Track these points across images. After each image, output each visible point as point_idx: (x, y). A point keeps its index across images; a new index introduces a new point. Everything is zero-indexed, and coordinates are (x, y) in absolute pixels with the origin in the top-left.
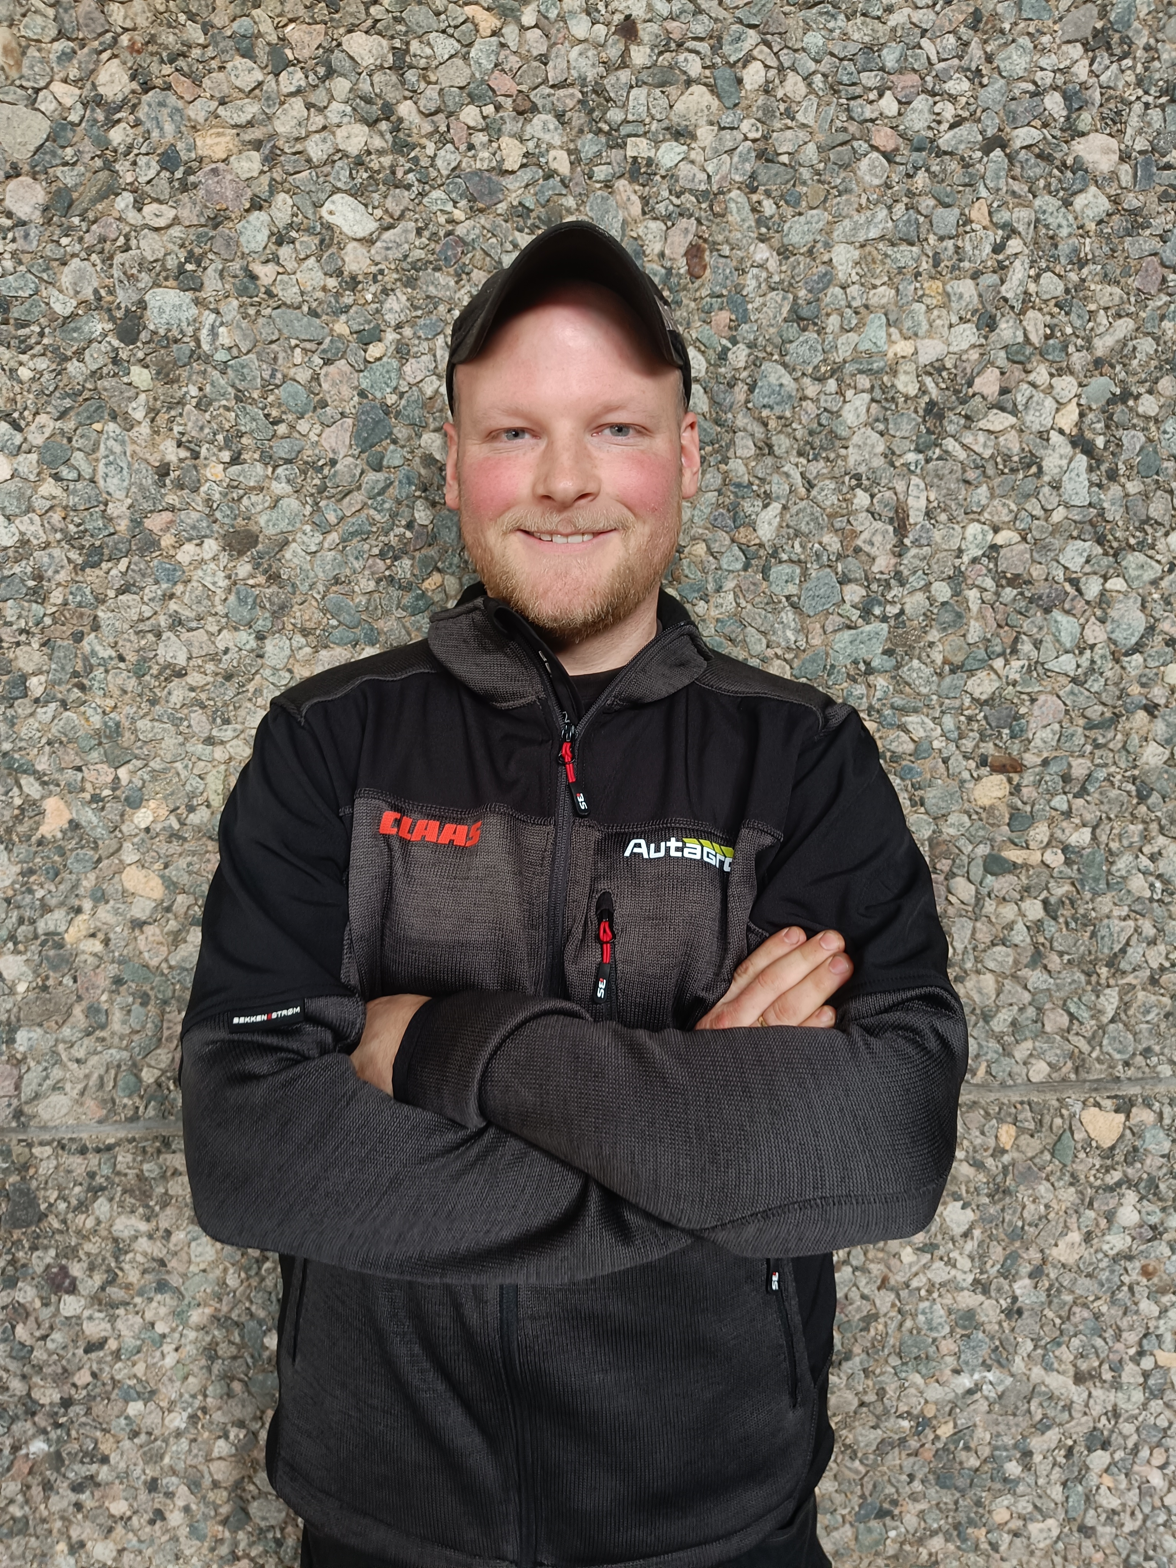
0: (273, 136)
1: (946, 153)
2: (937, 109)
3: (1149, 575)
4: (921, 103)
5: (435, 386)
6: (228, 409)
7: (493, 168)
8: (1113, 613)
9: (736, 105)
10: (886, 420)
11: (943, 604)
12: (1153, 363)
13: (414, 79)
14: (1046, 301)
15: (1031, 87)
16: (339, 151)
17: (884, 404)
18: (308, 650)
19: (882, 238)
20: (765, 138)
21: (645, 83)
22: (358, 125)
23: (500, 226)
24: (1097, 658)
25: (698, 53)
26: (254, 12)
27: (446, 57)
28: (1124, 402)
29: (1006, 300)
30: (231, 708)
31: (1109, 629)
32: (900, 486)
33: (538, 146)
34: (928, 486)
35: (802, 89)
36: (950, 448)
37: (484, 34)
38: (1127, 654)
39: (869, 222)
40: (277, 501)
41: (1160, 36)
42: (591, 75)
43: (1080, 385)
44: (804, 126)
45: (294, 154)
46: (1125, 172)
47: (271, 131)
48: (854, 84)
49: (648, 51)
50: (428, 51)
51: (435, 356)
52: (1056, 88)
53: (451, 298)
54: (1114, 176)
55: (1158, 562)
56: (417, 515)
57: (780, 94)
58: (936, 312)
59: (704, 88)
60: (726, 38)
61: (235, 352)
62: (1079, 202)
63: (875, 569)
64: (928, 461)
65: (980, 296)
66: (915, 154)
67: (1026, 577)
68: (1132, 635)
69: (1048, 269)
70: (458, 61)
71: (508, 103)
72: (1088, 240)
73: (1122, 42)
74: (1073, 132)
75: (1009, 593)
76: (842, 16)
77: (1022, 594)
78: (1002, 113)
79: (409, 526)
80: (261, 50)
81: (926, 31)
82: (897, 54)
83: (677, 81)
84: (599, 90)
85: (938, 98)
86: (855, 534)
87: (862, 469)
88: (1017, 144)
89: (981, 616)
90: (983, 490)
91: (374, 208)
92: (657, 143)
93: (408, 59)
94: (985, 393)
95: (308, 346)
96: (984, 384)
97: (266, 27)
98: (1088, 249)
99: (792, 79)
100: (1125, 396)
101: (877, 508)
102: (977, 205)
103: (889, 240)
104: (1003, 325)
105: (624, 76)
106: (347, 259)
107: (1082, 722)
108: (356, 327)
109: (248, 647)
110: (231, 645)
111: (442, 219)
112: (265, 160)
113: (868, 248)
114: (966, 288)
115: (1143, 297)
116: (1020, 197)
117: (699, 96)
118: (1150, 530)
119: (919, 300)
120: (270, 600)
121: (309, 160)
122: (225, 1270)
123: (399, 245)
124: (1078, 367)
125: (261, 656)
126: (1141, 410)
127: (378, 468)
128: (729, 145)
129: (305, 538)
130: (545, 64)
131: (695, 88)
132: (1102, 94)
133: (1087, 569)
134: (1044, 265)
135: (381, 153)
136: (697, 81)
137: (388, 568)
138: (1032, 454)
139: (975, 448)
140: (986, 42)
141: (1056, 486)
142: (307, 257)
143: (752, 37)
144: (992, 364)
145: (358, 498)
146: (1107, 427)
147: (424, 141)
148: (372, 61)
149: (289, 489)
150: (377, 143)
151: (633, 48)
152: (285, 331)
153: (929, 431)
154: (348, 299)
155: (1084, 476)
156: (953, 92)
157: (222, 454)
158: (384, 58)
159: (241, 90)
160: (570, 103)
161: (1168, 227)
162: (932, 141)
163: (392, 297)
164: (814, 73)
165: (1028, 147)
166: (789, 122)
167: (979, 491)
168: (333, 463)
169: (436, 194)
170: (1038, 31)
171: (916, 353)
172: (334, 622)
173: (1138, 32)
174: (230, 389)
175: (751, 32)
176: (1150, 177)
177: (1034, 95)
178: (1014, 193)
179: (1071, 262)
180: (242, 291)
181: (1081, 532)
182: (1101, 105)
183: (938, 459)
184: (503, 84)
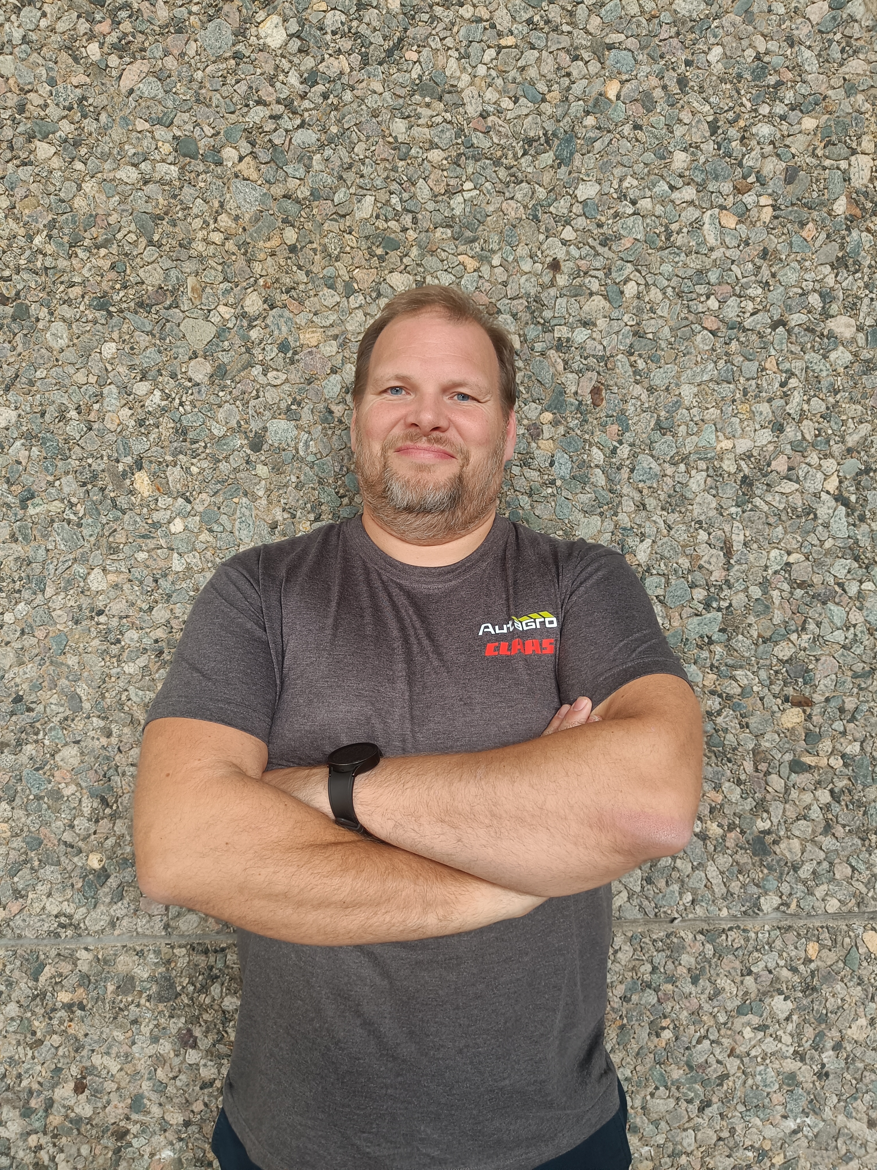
8: (867, 604)
11: (756, 600)
14: (814, 415)
19: (711, 380)
20: (638, 324)
24: (858, 633)
25: (597, 277)
29: (789, 414)
35: (660, 296)
39: (703, 371)
43: (839, 464)
52: (815, 291)
54: (854, 340)
57: (647, 300)
64: (743, 512)
67: (810, 582)
69: (815, 396)
73: (854, 263)
74: (826, 315)
75: (799, 593)
76: (683, 254)
86: (699, 558)
87: (702, 518)
88: (793, 324)
89: (781, 607)
99: (653, 290)
101: (713, 541)
107: (850, 673)
113: (703, 386)
117: (598, 302)
128: (617, 329)
131: (594, 297)
133: (849, 577)
136: (597, 294)
141: (826, 526)
143: (629, 267)
146: (857, 489)
153: (744, 494)
166: (652, 315)
171: (734, 447)
173: (864, 258)
175: (629, 265)
178: (792, 352)
179: (829, 392)
181: (844, 554)
183: (751, 510)
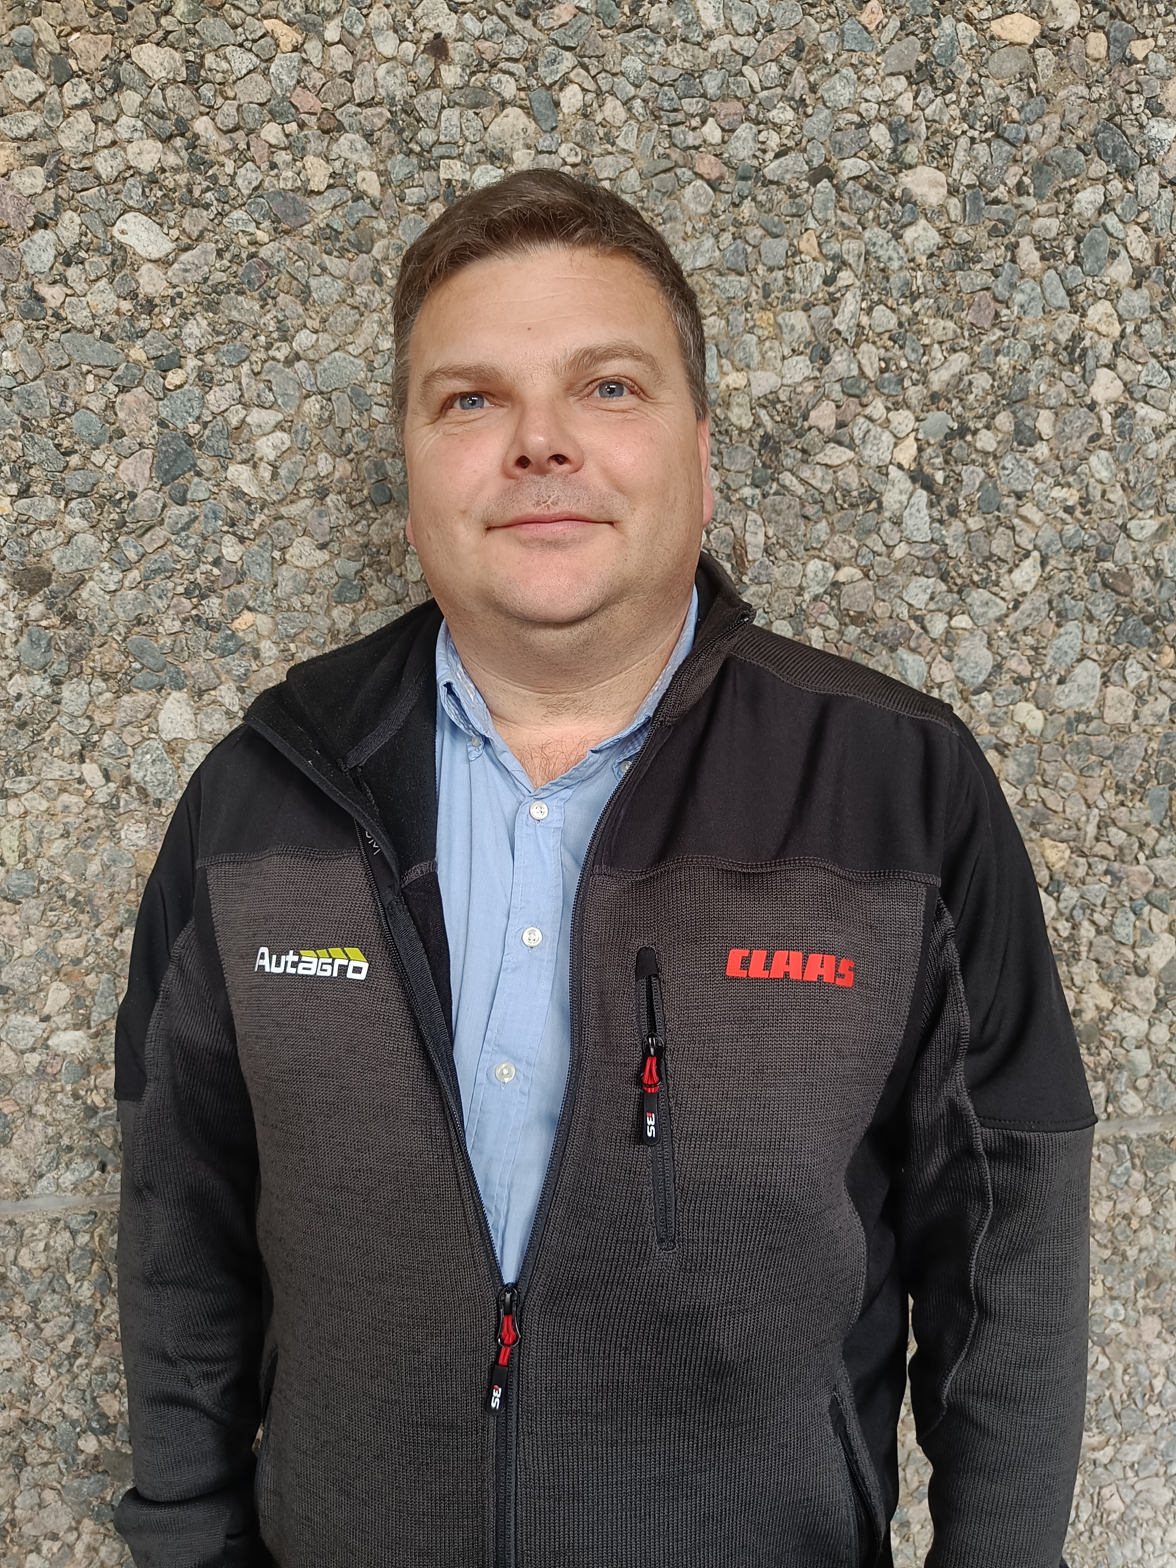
0: (58, 150)
1: (772, 182)
2: (761, 138)
3: (994, 612)
4: (745, 131)
5: (241, 416)
6: (14, 439)
7: (299, 189)
9: (553, 129)
10: (720, 453)
12: (990, 398)
13: (210, 94)
15: (856, 119)
16: (130, 167)
18: (108, 695)
21: (456, 103)
22: (151, 141)
23: (307, 248)
26: (35, 21)
27: (244, 72)
28: (962, 437)
30: (25, 758)
31: (956, 667)
32: (737, 522)
33: (344, 166)
34: (766, 522)
36: (787, 483)
37: (285, 49)
38: (977, 692)
40: (71, 537)
41: (983, 71)
42: (400, 94)
44: (624, 151)
45: (82, 170)
46: (954, 206)
47: (56, 145)
48: (675, 110)
49: (459, 70)
50: (225, 65)
51: (240, 383)
53: (256, 323)
55: (1003, 599)
56: (224, 552)
58: (768, 344)
59: (520, 111)
60: (542, 60)
61: (20, 378)
62: (909, 234)
65: (813, 328)
66: (741, 183)
68: (980, 673)
70: (258, 77)
71: (312, 121)
72: (919, 274)
77: (866, 632)
78: (828, 143)
79: (216, 562)
80: (42, 60)
81: (748, 58)
82: (719, 80)
83: (491, 103)
84: (409, 110)
85: (762, 127)
90: (823, 525)
91: (169, 228)
92: (472, 167)
93: (203, 73)
94: (821, 426)
95: (101, 372)
96: (820, 418)
97: (48, 36)
98: (919, 282)
100: (963, 431)
102: (805, 236)
103: (717, 270)
104: (837, 358)
105: (435, 96)
106: (141, 281)
108: (153, 353)
109: (43, 693)
110: (24, 690)
111: (244, 241)
112: (50, 176)
114: (798, 320)
115: (976, 332)
116: (849, 228)
118: (993, 567)
119: (751, 331)
120: (65, 643)
121: (98, 177)
122: (33, 1368)
123: (198, 267)
124: (914, 402)
125: (58, 703)
126: (979, 445)
127: (182, 502)
129: (103, 576)
130: (351, 82)
132: (928, 128)
134: (875, 297)
135: (176, 170)
137: (195, 607)
138: (872, 490)
139: (813, 482)
140: (809, 71)
142: (98, 279)
144: (828, 397)
145: (160, 534)
147: (222, 158)
148: (164, 74)
149: (84, 524)
150: (172, 160)
151: (443, 67)
152: (75, 357)
154: (144, 323)
155: (925, 512)
156: (777, 120)
157: (8, 486)
158: (176, 72)
159: (21, 101)
160: (379, 123)
161: (998, 262)
162: (758, 170)
163: (192, 321)
164: (634, 97)
165: (856, 178)
167: (818, 526)
168: (133, 496)
169: (236, 214)
170: (861, 62)
172: (137, 665)
174: (16, 417)
176: (979, 211)
177: (859, 126)
180: (27, 314)
182: (928, 139)
184: (306, 101)
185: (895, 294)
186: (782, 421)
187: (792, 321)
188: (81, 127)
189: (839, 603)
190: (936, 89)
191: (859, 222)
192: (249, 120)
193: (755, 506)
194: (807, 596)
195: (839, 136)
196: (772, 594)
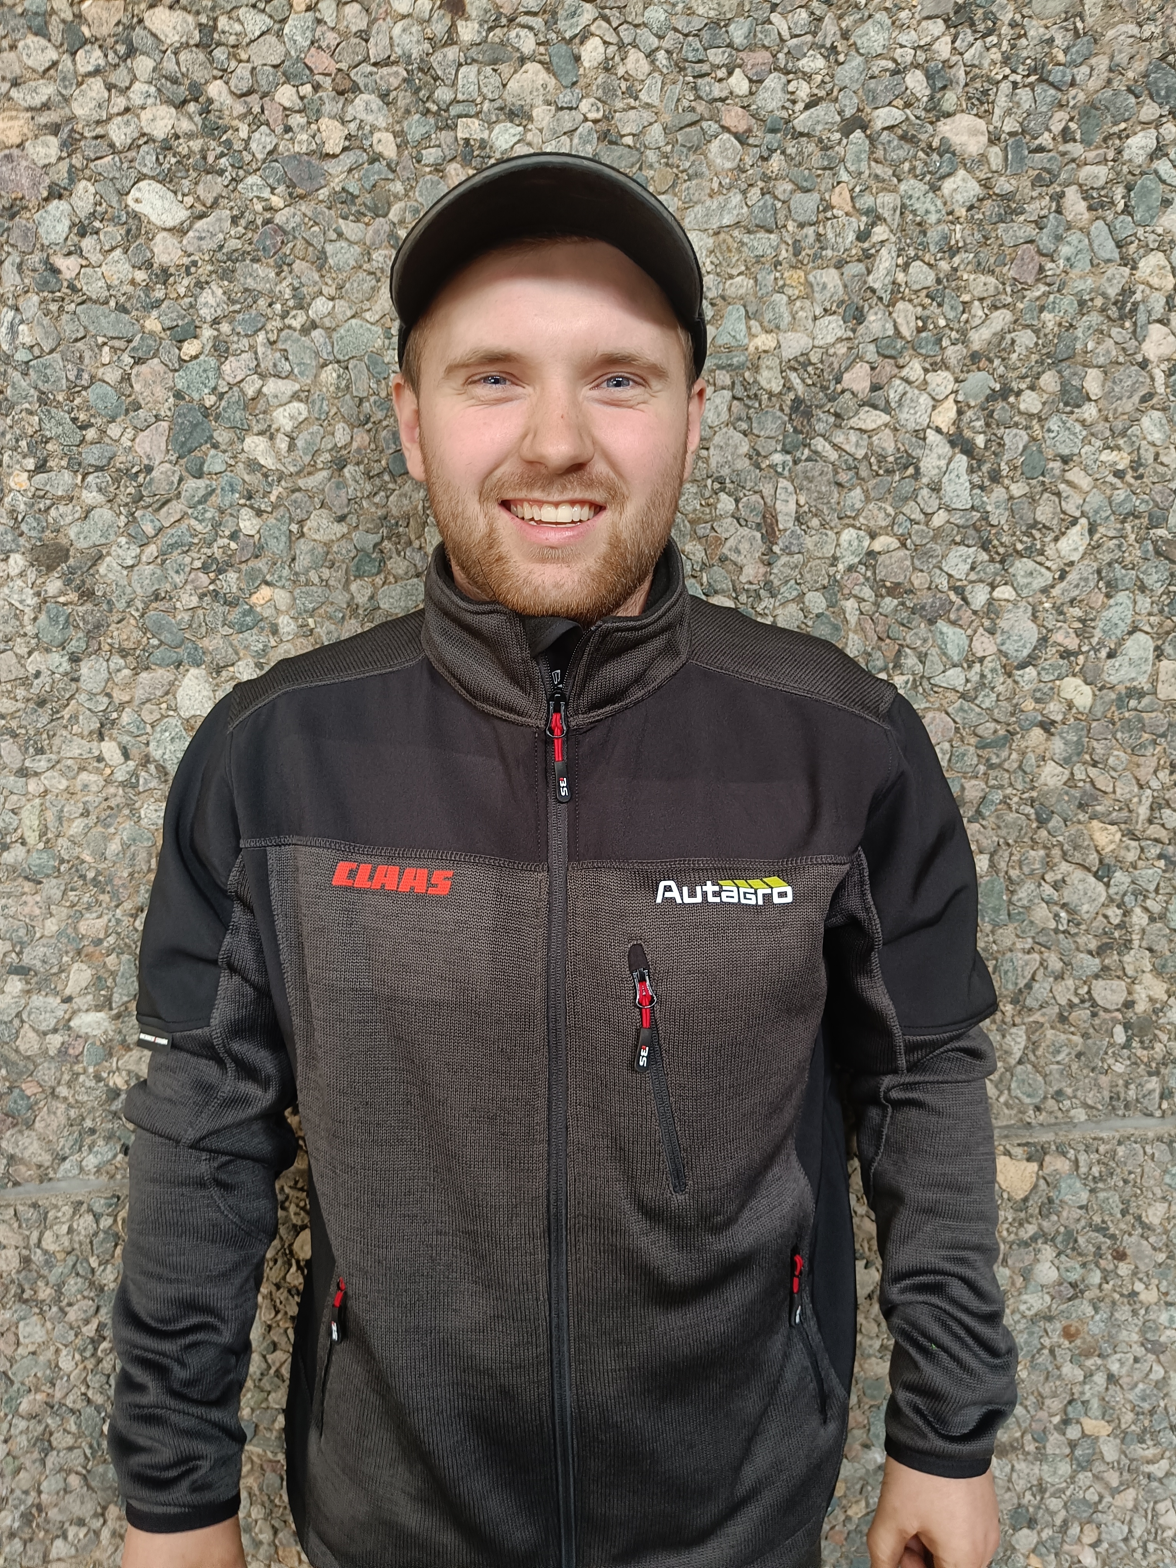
0: (71, 119)
1: (802, 134)
2: (791, 88)
3: (1039, 583)
4: (773, 81)
5: (258, 386)
6: (30, 413)
7: (314, 152)
9: (574, 84)
10: (749, 418)
12: (1034, 357)
13: (223, 57)
15: (891, 65)
16: (143, 135)
17: (747, 401)
18: (127, 672)
21: (474, 61)
22: (164, 107)
23: (322, 213)
27: (257, 33)
28: (1005, 398)
30: (45, 736)
31: (999, 641)
32: (767, 489)
33: (360, 127)
34: (798, 489)
36: (820, 448)
37: (300, 8)
38: (1019, 668)
40: (88, 512)
41: (1025, 11)
42: (416, 52)
44: (648, 106)
45: (95, 138)
46: (995, 155)
47: (69, 114)
48: (700, 61)
49: (477, 26)
50: (238, 27)
51: (256, 353)
53: (271, 291)
55: (1048, 569)
56: (241, 525)
58: (798, 304)
59: (539, 66)
60: (561, 13)
61: (37, 351)
62: (948, 186)
63: (743, 579)
65: (845, 286)
66: (769, 136)
68: (1024, 646)
70: (271, 39)
71: (327, 82)
72: (958, 227)
77: (903, 604)
78: (860, 92)
79: (234, 536)
80: (55, 28)
81: (777, 5)
82: (745, 30)
83: (510, 59)
84: (425, 68)
85: (791, 76)
90: (857, 493)
91: (184, 195)
92: (490, 125)
93: (216, 36)
94: (855, 389)
95: (116, 343)
96: (854, 380)
97: (60, 4)
98: (958, 236)
100: (1005, 392)
102: (837, 189)
103: (745, 227)
104: (871, 318)
105: (452, 53)
106: (156, 250)
108: (168, 323)
109: (61, 670)
110: (43, 668)
111: (259, 207)
112: (63, 145)
114: (830, 278)
115: (1019, 288)
116: (884, 181)
118: (1038, 535)
119: (781, 290)
120: (84, 619)
121: (112, 145)
123: (213, 235)
124: (953, 362)
125: (76, 680)
126: (1022, 407)
127: (199, 475)
129: (120, 551)
130: (366, 41)
132: (967, 73)
134: (912, 252)
135: (190, 136)
137: (213, 582)
138: (909, 455)
139: (846, 447)
140: (840, 17)
142: (113, 249)
144: (862, 359)
145: (177, 508)
147: (235, 123)
148: (177, 38)
149: (101, 498)
150: (185, 125)
151: (460, 24)
152: (91, 328)
154: (159, 293)
155: (965, 477)
156: (807, 69)
157: (25, 461)
158: (190, 36)
159: (34, 70)
160: (395, 82)
161: (1042, 213)
162: (787, 122)
163: (207, 290)
164: (657, 49)
165: (890, 128)
167: (852, 494)
168: (149, 469)
169: (251, 180)
170: (895, 5)
172: (155, 642)
174: (33, 392)
176: (1022, 160)
177: (895, 73)
180: (43, 286)
182: (966, 85)
184: (321, 61)
185: (932, 248)
186: (814, 384)
187: (824, 279)
188: (94, 94)
189: (874, 573)
190: (975, 32)
191: (894, 175)
192: (263, 82)
193: (786, 473)
194: (841, 567)
195: (872, 84)
196: (804, 564)
